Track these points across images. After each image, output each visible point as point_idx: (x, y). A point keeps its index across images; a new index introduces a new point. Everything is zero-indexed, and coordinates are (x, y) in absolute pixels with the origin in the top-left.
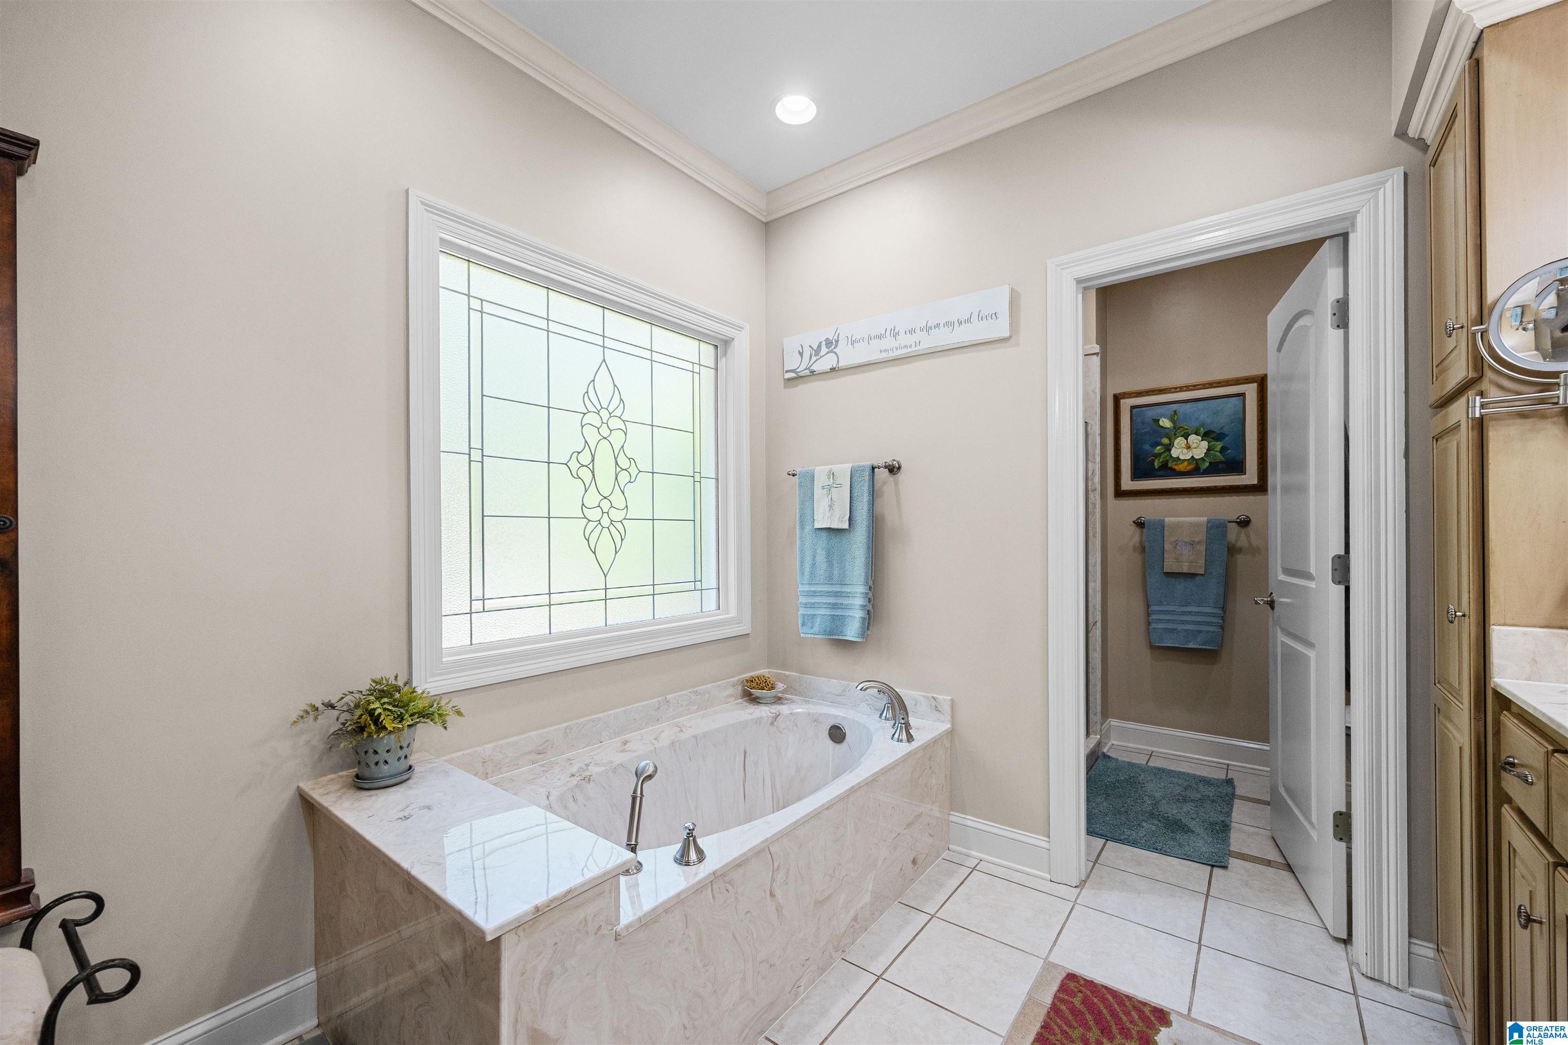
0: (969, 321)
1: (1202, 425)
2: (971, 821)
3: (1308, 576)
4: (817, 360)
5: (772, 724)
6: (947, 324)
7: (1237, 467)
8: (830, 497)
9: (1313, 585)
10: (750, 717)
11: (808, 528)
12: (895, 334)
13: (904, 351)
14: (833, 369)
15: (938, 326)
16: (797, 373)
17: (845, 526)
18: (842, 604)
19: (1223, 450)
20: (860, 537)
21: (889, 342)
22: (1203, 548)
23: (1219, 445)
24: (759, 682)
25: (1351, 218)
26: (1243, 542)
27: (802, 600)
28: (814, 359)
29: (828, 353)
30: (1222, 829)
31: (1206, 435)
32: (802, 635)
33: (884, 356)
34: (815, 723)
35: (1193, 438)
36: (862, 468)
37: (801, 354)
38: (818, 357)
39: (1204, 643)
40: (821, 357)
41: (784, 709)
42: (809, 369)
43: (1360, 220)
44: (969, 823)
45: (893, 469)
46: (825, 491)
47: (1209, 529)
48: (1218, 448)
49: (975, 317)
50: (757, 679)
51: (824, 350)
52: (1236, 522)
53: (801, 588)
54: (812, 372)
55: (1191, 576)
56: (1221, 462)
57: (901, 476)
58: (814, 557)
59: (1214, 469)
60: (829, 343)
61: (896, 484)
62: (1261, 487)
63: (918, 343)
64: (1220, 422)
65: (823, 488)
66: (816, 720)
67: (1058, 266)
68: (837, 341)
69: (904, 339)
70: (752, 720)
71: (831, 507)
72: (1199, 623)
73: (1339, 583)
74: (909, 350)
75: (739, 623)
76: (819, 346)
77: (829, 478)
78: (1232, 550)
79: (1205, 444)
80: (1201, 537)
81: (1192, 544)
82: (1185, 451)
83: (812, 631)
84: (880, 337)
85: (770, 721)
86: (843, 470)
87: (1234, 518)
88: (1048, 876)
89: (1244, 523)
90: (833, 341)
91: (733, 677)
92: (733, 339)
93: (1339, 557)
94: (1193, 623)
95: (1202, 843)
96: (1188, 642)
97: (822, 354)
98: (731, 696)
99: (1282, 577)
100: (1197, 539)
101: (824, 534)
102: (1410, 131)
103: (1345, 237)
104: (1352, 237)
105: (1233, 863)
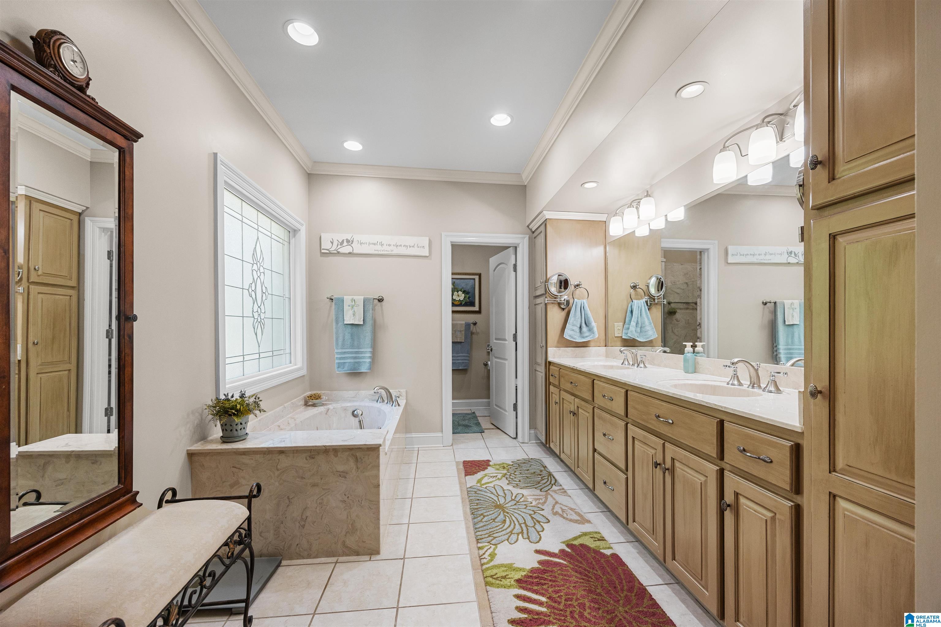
0: (413, 246)
1: (463, 288)
2: (414, 435)
3: (505, 340)
4: (341, 247)
5: (326, 414)
6: (404, 246)
7: (472, 304)
8: (353, 310)
9: (507, 342)
10: (318, 412)
11: (340, 324)
12: (382, 245)
13: (386, 253)
14: (350, 253)
15: (401, 245)
16: (329, 251)
17: (362, 323)
18: (364, 357)
19: (469, 298)
20: (368, 328)
21: (378, 247)
22: (463, 332)
23: (468, 296)
24: (315, 397)
25: (518, 244)
26: (474, 331)
27: (336, 356)
28: (339, 246)
29: (347, 245)
30: (478, 424)
31: (464, 292)
32: (337, 372)
33: (376, 252)
34: (345, 411)
35: (460, 292)
36: (369, 299)
37: (332, 243)
38: (342, 246)
39: (464, 367)
40: (344, 246)
41: (331, 407)
42: (337, 250)
43: (520, 245)
44: (413, 436)
45: (381, 300)
46: (350, 308)
47: (465, 326)
48: (467, 297)
49: (416, 246)
50: (314, 395)
51: (345, 244)
52: (473, 324)
53: (336, 351)
54: (338, 252)
55: (461, 342)
56: (468, 302)
57: (384, 303)
58: (344, 337)
59: (466, 305)
60: (348, 241)
61: (381, 306)
62: (479, 312)
63: (392, 250)
64: (468, 288)
65: (349, 306)
66: (345, 409)
67: (445, 235)
68: (353, 241)
69: (385, 248)
70: (319, 413)
71: (354, 315)
72: (463, 360)
73: (514, 341)
74: (388, 252)
75: (302, 369)
76: (343, 241)
77: (352, 302)
78: (472, 333)
79: (463, 295)
80: (463, 329)
81: (461, 331)
82: (457, 297)
83: (343, 370)
84: (374, 244)
85: (325, 412)
86: (360, 299)
87: (472, 322)
88: (442, 445)
89: (475, 324)
90: (351, 241)
91: (300, 396)
92: (300, 230)
93: (514, 334)
94: (461, 360)
95: (475, 428)
96: (459, 367)
97: (344, 245)
98: (301, 405)
99: (495, 341)
100: (462, 330)
101: (349, 327)
102: (530, 227)
103: (516, 248)
104: (518, 249)
105: (485, 431)
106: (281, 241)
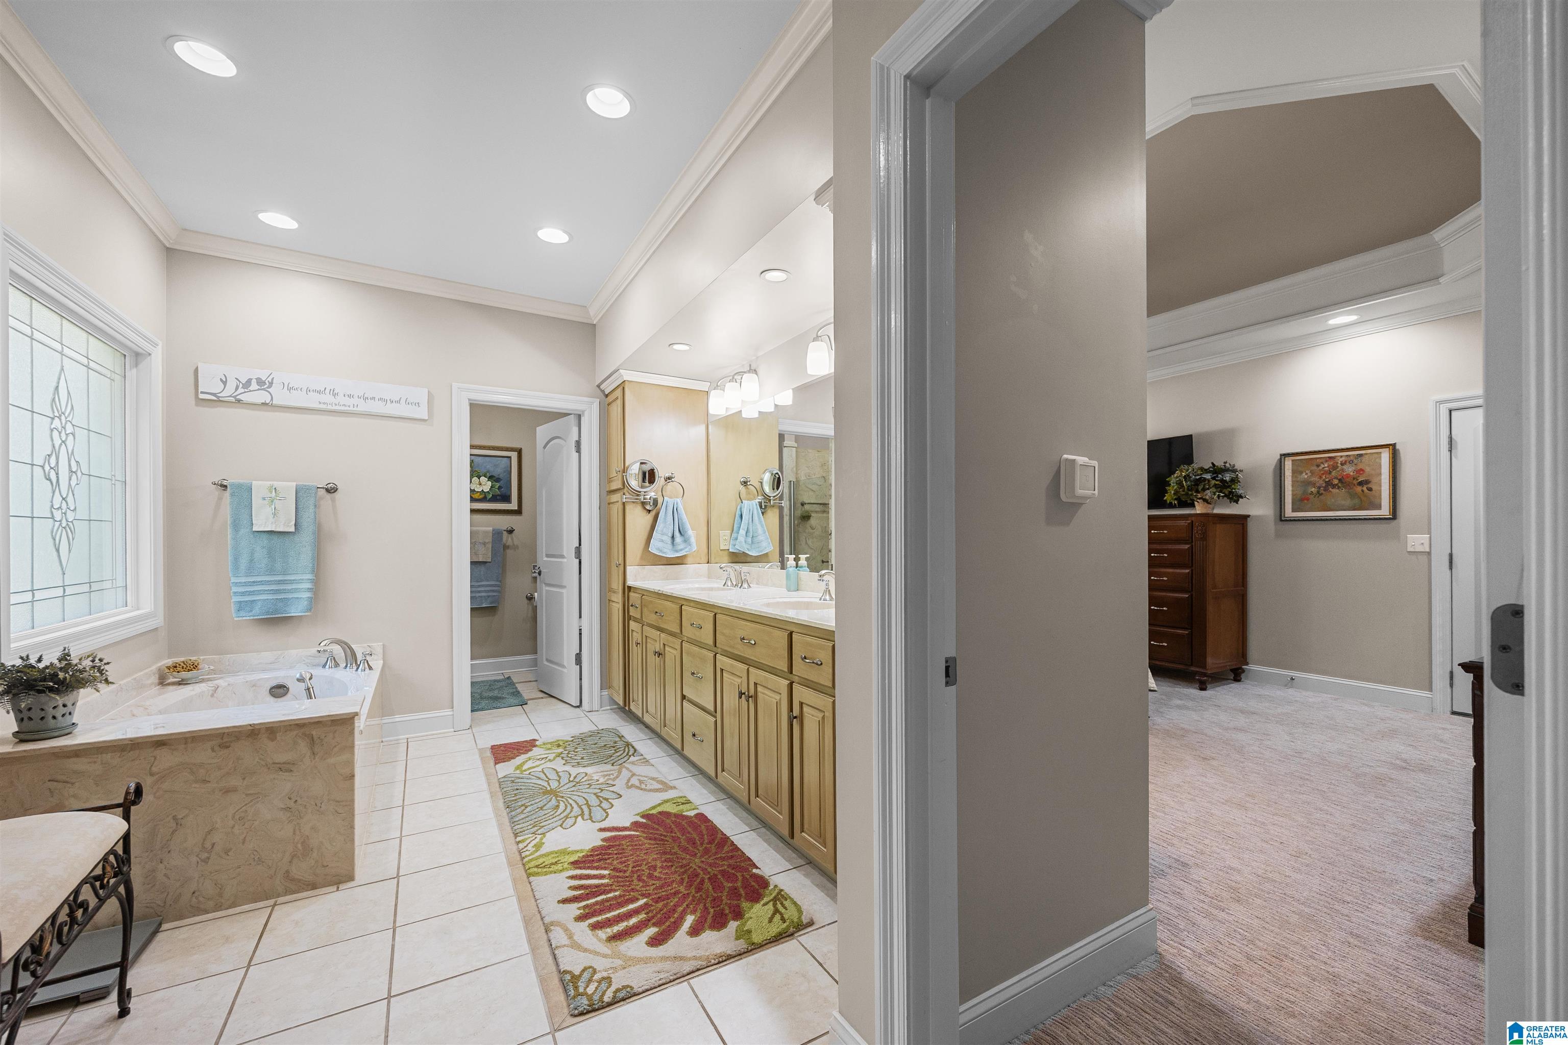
0: (399, 402)
1: (488, 472)
2: (398, 718)
3: (562, 557)
4: (245, 392)
5: (212, 696)
6: (380, 399)
7: (506, 498)
8: (273, 507)
9: (565, 560)
10: (193, 693)
11: (243, 531)
12: (335, 395)
13: (343, 408)
14: (264, 404)
15: (374, 398)
16: (218, 397)
17: (292, 529)
18: (297, 589)
19: (500, 488)
20: (306, 538)
21: (328, 398)
22: (490, 546)
23: (497, 485)
24: (185, 666)
25: (583, 412)
26: (509, 542)
27: (235, 589)
28: (240, 390)
29: (258, 390)
30: (516, 693)
31: (491, 478)
32: (235, 619)
33: (322, 406)
34: (254, 688)
35: (482, 478)
36: (307, 487)
37: (225, 383)
38: (246, 390)
39: (491, 603)
40: (250, 391)
41: (221, 683)
42: (235, 397)
43: (586, 413)
44: (398, 720)
45: (331, 490)
46: (266, 502)
47: (493, 535)
48: (497, 487)
49: (403, 401)
50: (182, 664)
51: (254, 386)
52: (507, 531)
53: (233, 580)
54: (239, 401)
55: (485, 563)
56: (498, 495)
57: (337, 495)
58: (252, 553)
59: (494, 499)
60: (260, 382)
61: (333, 500)
62: (519, 512)
63: (356, 405)
64: (497, 472)
65: (264, 499)
66: (254, 685)
67: (459, 388)
68: (271, 384)
69: (341, 399)
70: (196, 695)
71: (275, 515)
72: (488, 591)
73: (577, 558)
74: (347, 408)
75: (154, 617)
76: (249, 381)
77: (271, 492)
78: (506, 547)
79: (490, 483)
80: (489, 539)
81: (484, 544)
82: (478, 486)
83: (250, 614)
84: (319, 392)
85: (210, 694)
86: (288, 488)
87: (505, 529)
88: (451, 730)
89: (511, 532)
90: (267, 382)
91: (150, 667)
92: (150, 354)
93: (577, 547)
94: (485, 591)
95: (511, 700)
96: (482, 603)
97: (251, 388)
98: (152, 684)
99: (545, 559)
100: (487, 541)
101: (265, 536)
102: (602, 387)
103: (579, 417)
104: (582, 418)
105: (529, 702)
106: (108, 374)
